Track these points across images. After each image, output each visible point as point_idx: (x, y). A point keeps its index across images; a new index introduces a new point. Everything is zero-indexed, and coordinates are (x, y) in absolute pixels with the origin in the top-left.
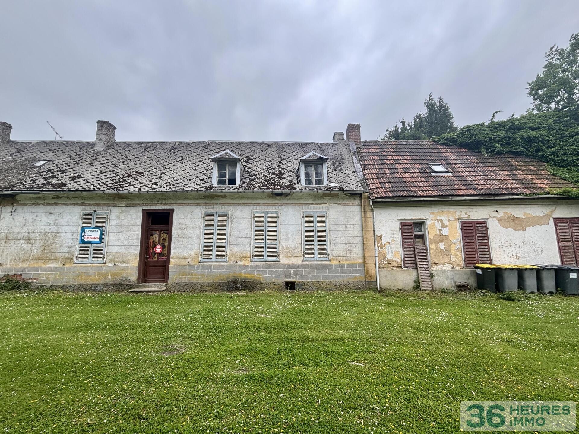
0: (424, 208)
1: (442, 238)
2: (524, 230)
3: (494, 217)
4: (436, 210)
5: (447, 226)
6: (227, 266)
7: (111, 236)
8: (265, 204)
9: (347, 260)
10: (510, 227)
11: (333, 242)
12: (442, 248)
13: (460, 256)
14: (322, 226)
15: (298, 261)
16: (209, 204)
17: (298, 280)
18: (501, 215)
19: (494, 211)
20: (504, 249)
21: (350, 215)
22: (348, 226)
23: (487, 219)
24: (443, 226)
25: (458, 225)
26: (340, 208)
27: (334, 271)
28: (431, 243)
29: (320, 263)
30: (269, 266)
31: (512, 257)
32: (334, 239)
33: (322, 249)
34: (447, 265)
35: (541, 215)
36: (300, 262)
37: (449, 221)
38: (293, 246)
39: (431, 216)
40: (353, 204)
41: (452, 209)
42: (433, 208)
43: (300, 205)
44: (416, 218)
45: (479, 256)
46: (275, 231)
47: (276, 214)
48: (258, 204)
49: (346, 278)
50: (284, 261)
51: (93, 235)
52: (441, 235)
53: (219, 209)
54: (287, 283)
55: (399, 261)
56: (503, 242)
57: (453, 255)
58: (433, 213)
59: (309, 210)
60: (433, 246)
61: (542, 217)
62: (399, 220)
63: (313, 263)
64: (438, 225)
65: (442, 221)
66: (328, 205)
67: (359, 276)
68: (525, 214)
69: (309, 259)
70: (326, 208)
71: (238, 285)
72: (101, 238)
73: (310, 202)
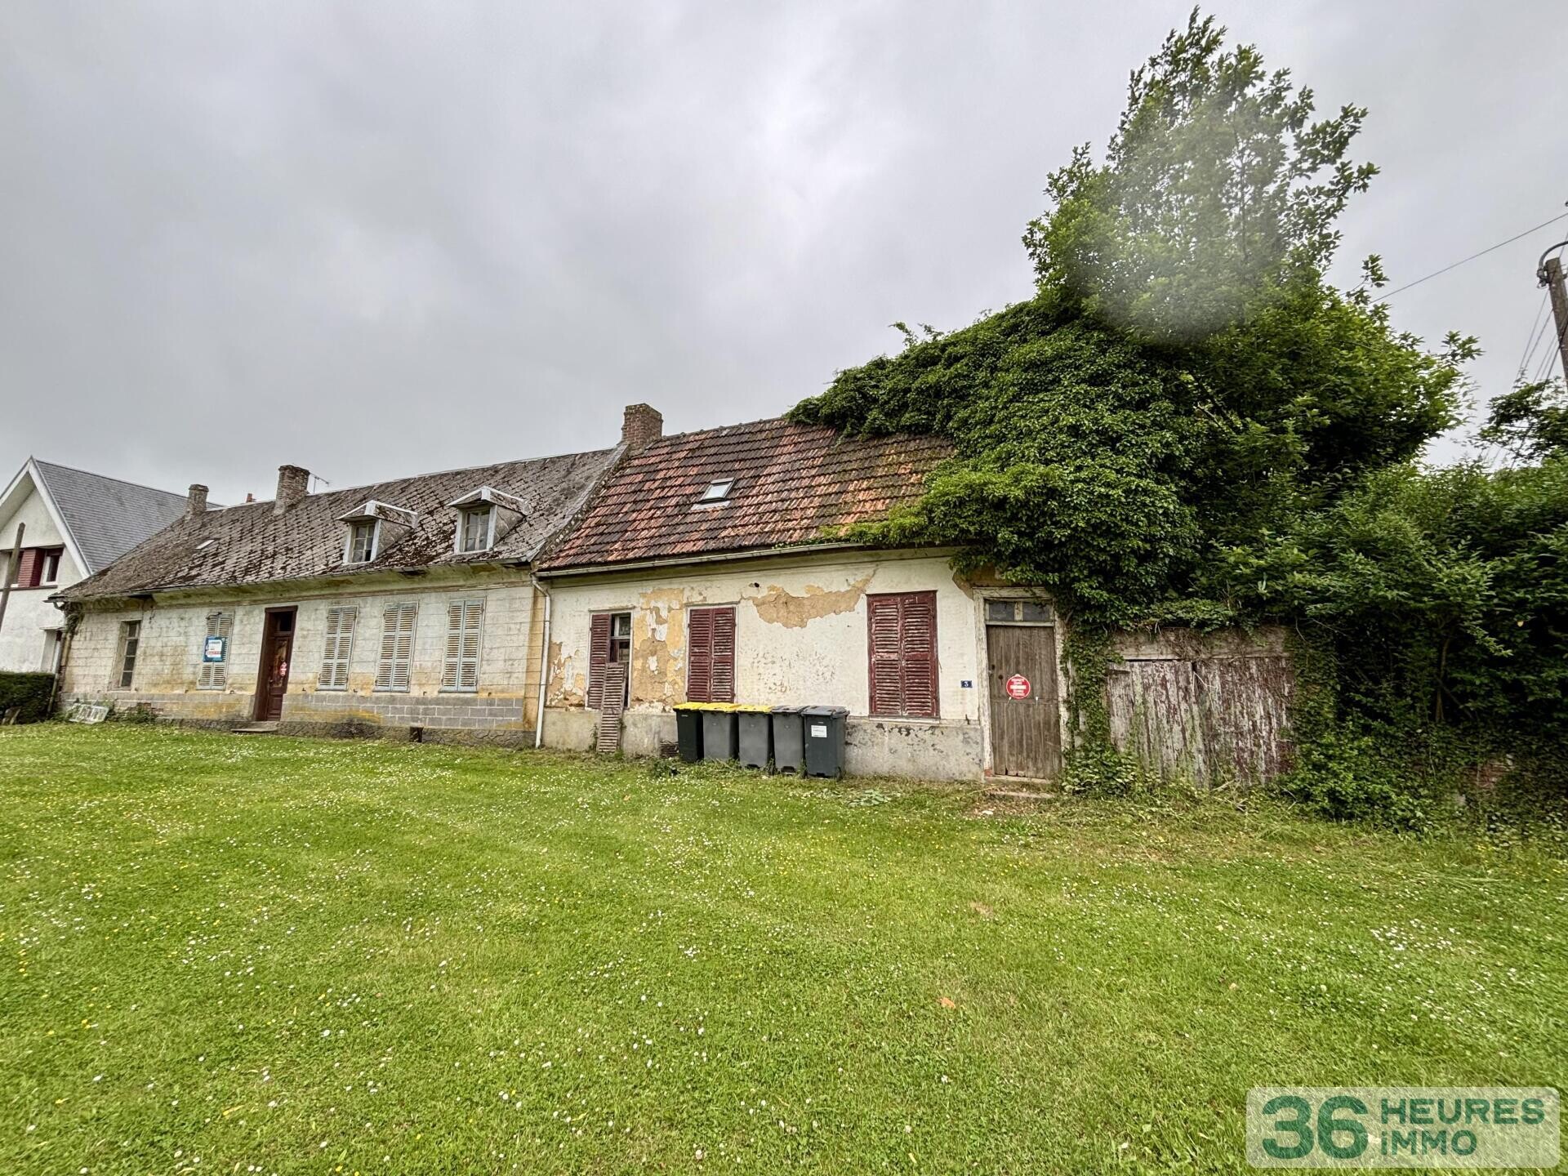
0: (630, 584)
1: (655, 647)
2: (803, 625)
3: (748, 599)
4: (649, 587)
5: (665, 622)
6: (344, 697)
7: (234, 649)
8: (401, 592)
9: (502, 691)
10: (778, 619)
11: (485, 656)
12: (653, 667)
13: (682, 684)
14: (474, 627)
15: (432, 692)
16: (336, 595)
17: (426, 725)
18: (763, 593)
19: (751, 585)
20: (761, 670)
21: (517, 605)
22: (512, 626)
23: (737, 603)
24: (660, 621)
25: (685, 618)
26: (504, 593)
27: (479, 710)
28: (636, 658)
29: (462, 695)
30: (393, 700)
31: (773, 687)
32: (488, 650)
33: (469, 669)
34: (656, 704)
35: (843, 590)
36: (436, 693)
37: (670, 609)
38: (429, 664)
39: (641, 600)
40: (523, 584)
41: (676, 584)
42: (645, 583)
43: (446, 589)
44: (617, 605)
45: (711, 686)
46: (409, 639)
47: (413, 608)
48: (391, 592)
49: (494, 725)
50: (416, 692)
51: (216, 647)
52: (653, 640)
53: (346, 604)
54: (413, 729)
55: (581, 693)
56: (761, 655)
57: (670, 683)
58: (643, 595)
59: (458, 598)
60: (638, 664)
61: (844, 594)
62: (590, 611)
63: (453, 695)
64: (650, 619)
65: (657, 610)
66: (484, 587)
67: (514, 721)
68: (809, 588)
69: (448, 688)
70: (482, 593)
71: (353, 729)
72: (223, 653)
73: (461, 583)
